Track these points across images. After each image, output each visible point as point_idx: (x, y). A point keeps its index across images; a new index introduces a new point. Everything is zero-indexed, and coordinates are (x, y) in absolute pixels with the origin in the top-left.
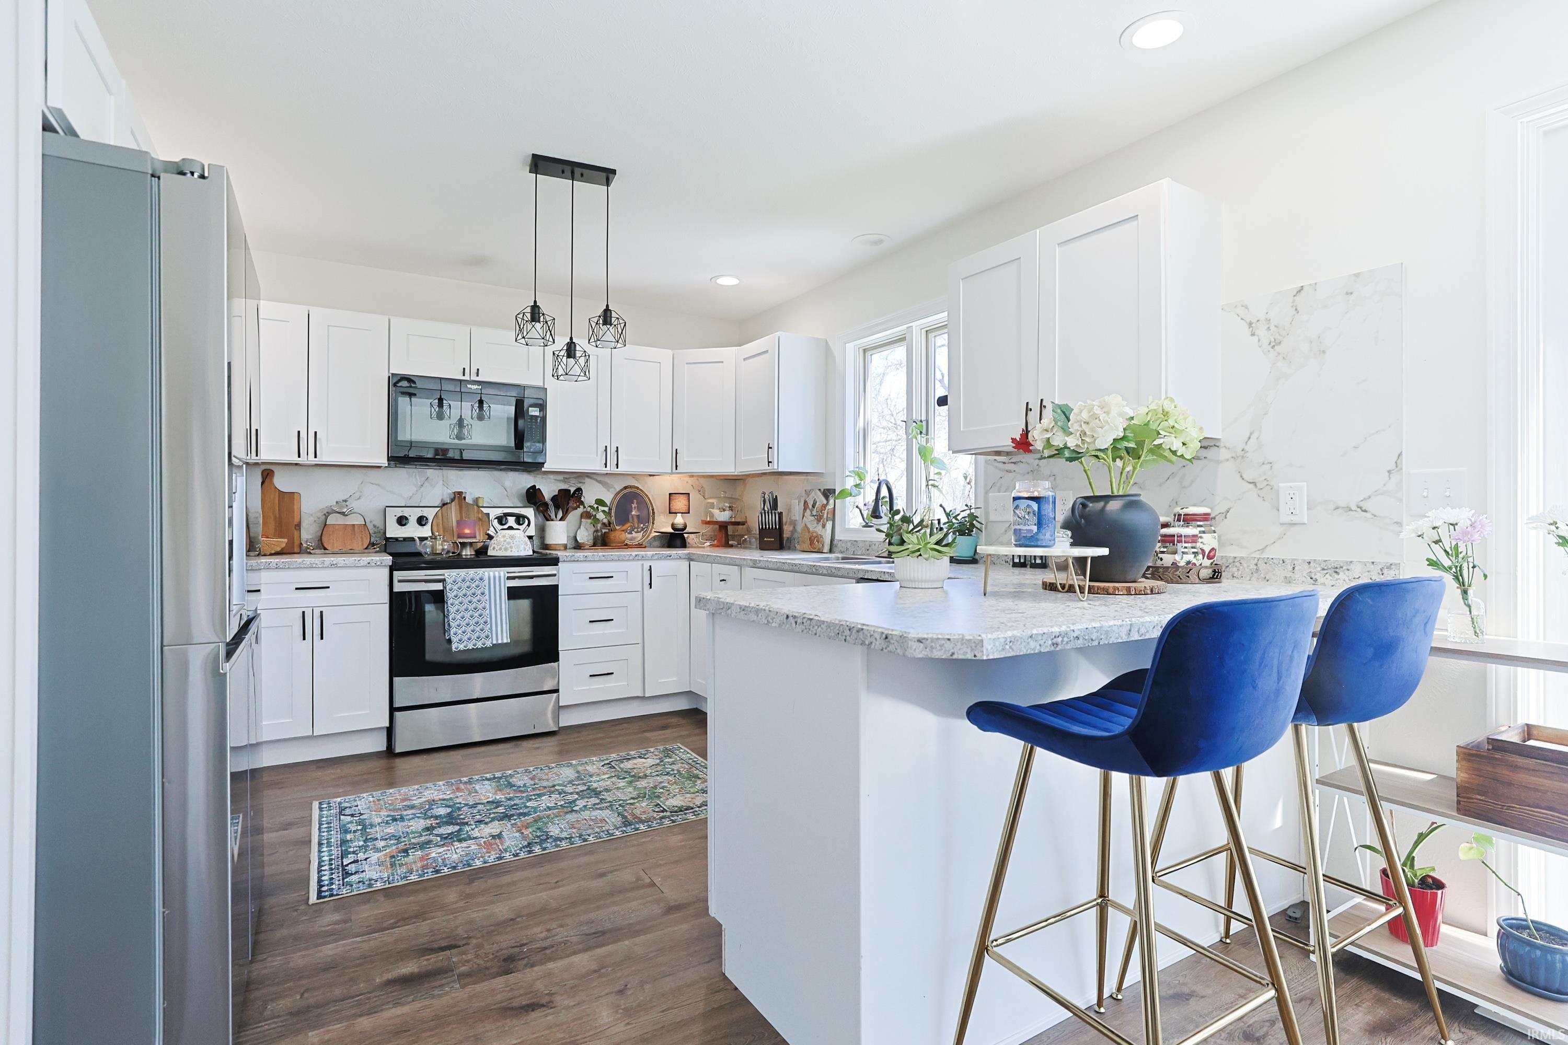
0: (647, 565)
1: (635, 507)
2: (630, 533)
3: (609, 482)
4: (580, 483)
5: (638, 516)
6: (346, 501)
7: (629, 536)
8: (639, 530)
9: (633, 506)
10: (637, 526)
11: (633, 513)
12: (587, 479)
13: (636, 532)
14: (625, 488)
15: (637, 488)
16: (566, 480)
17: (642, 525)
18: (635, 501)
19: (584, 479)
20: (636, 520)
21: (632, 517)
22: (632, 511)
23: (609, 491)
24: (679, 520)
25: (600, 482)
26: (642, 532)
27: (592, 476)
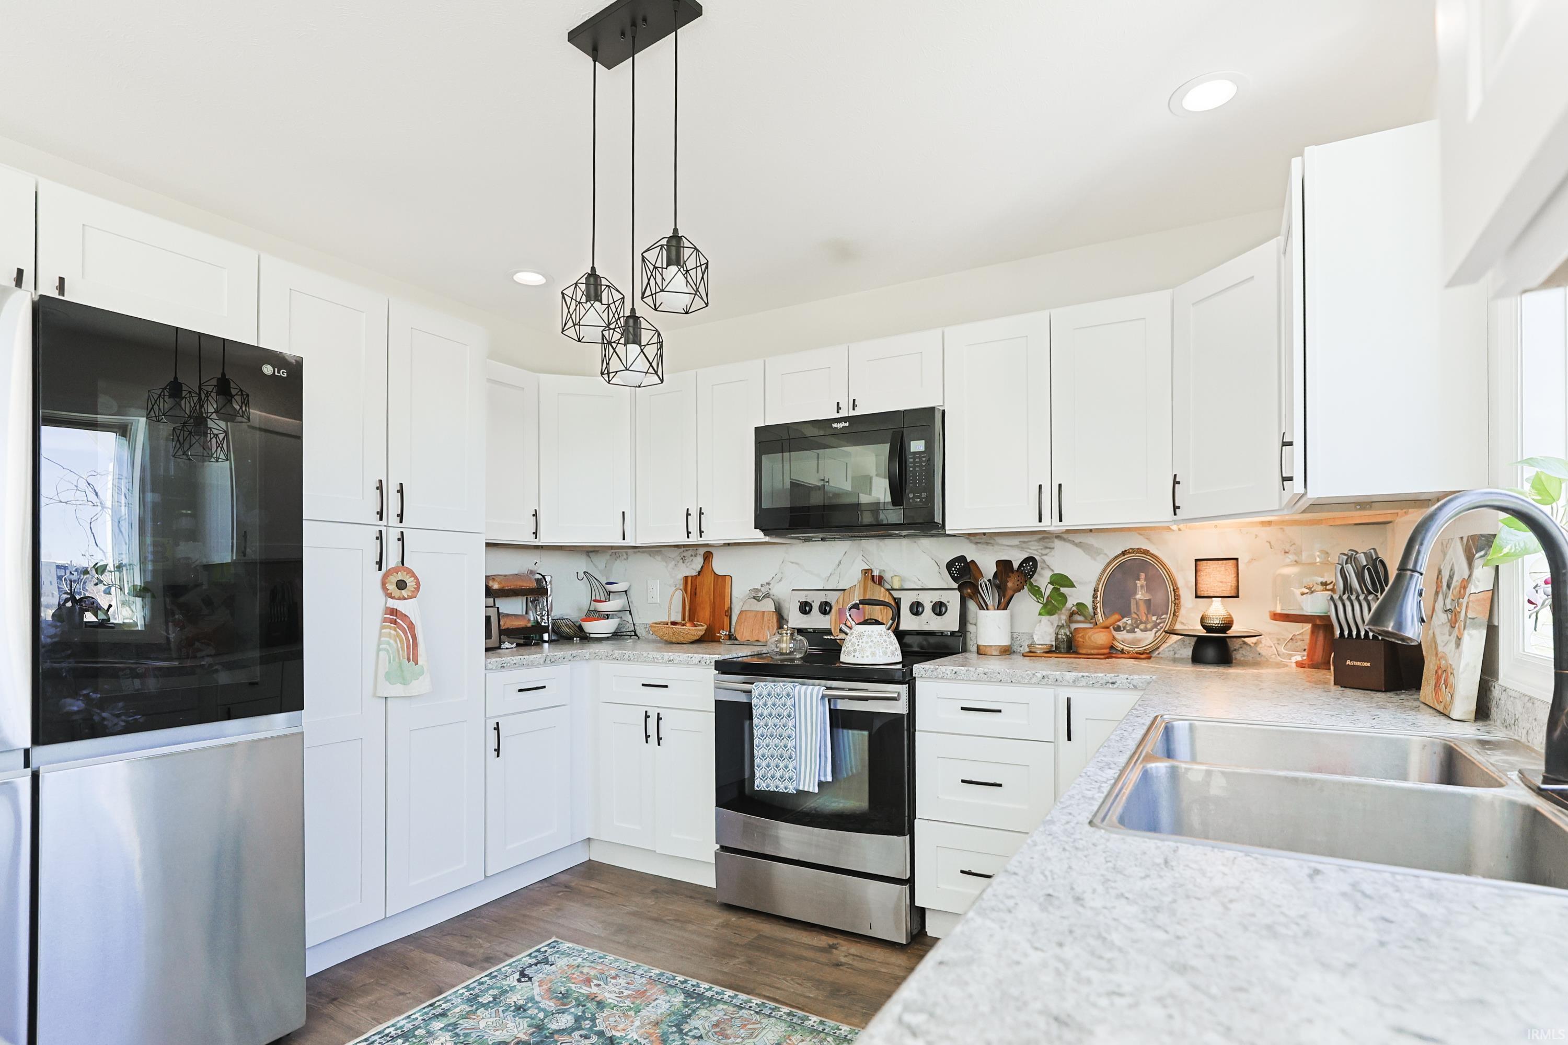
0: (1064, 693)
1: (1142, 586)
2: (1132, 631)
3: (1096, 545)
4: (1046, 548)
5: (1148, 602)
6: (768, 584)
7: (1130, 636)
8: (1149, 626)
9: (1139, 583)
10: (1144, 619)
11: (1139, 596)
12: (1056, 541)
13: (1142, 630)
14: (1124, 553)
15: (1146, 552)
16: (1024, 545)
17: (1154, 618)
18: (1143, 575)
19: (1053, 542)
20: (1143, 608)
21: (1137, 603)
22: (1135, 593)
23: (1095, 560)
24: (1217, 611)
25: (1078, 545)
26: (1155, 630)
27: (1065, 536)
